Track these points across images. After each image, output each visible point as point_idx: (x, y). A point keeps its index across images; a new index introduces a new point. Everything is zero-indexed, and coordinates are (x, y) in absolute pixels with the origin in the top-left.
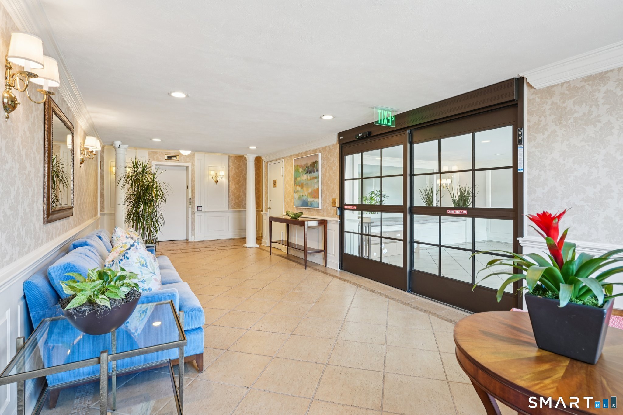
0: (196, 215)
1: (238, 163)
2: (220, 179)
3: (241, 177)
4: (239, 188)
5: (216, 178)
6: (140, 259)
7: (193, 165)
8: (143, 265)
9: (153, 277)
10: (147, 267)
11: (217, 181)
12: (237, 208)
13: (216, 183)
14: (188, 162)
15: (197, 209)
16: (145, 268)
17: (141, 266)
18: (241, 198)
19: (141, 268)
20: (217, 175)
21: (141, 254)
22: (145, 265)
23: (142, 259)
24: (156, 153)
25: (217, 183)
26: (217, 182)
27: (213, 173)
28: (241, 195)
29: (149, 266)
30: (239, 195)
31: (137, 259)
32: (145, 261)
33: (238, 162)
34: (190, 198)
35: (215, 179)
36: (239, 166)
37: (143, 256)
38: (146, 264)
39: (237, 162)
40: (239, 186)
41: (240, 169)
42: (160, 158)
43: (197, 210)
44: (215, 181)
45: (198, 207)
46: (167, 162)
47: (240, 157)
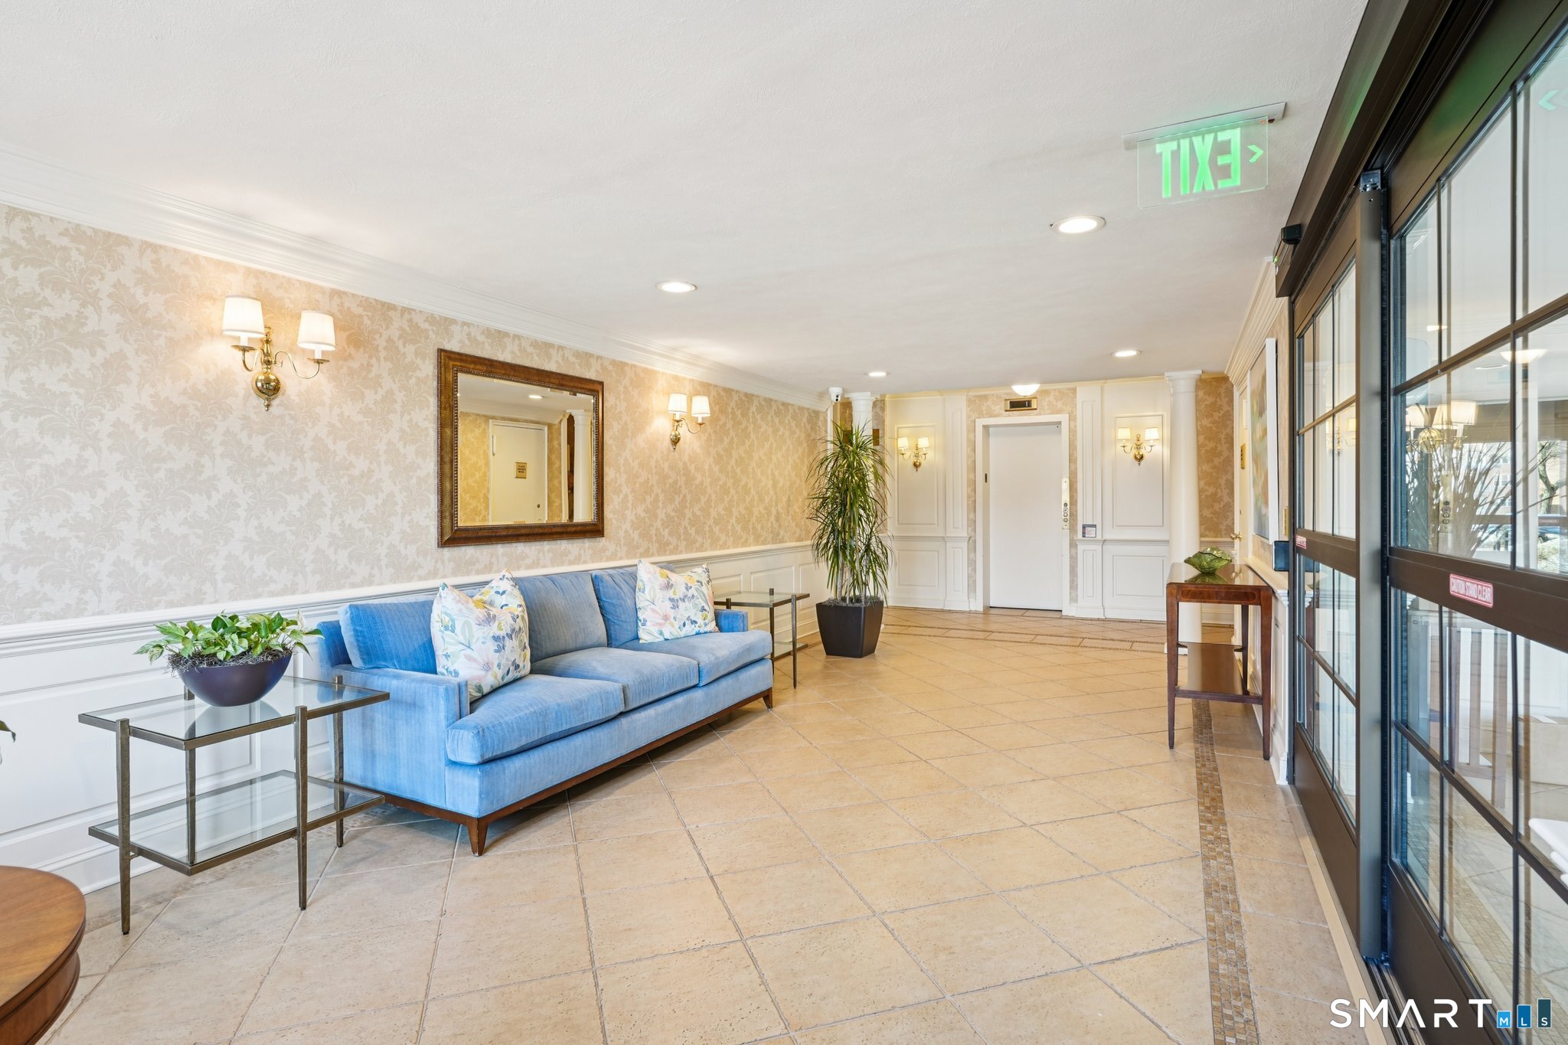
0: (1081, 547)
1: (1210, 400)
2: (1149, 448)
3: (1220, 440)
4: (1214, 474)
5: (1138, 447)
6: (443, 615)
7: (1072, 418)
8: (446, 628)
9: (463, 652)
10: (453, 631)
11: (1142, 457)
12: (1207, 533)
13: (1137, 462)
14: (1059, 412)
15: (1084, 533)
16: (449, 633)
17: (443, 629)
18: (1222, 504)
19: (442, 632)
20: (1140, 439)
21: (444, 607)
22: (450, 628)
23: (446, 617)
24: (985, 397)
25: (1142, 462)
26: (1140, 459)
27: (1124, 434)
28: (1219, 494)
29: (458, 630)
30: (1212, 494)
31: (438, 615)
32: (453, 620)
33: (1209, 396)
34: (1066, 505)
35: (1135, 452)
36: (1214, 407)
37: (448, 612)
38: (453, 626)
39: (1206, 397)
40: (1214, 467)
41: (1216, 415)
42: (993, 408)
43: (1084, 536)
44: (1136, 458)
45: (1084, 527)
46: (1009, 416)
47: (1218, 378)
